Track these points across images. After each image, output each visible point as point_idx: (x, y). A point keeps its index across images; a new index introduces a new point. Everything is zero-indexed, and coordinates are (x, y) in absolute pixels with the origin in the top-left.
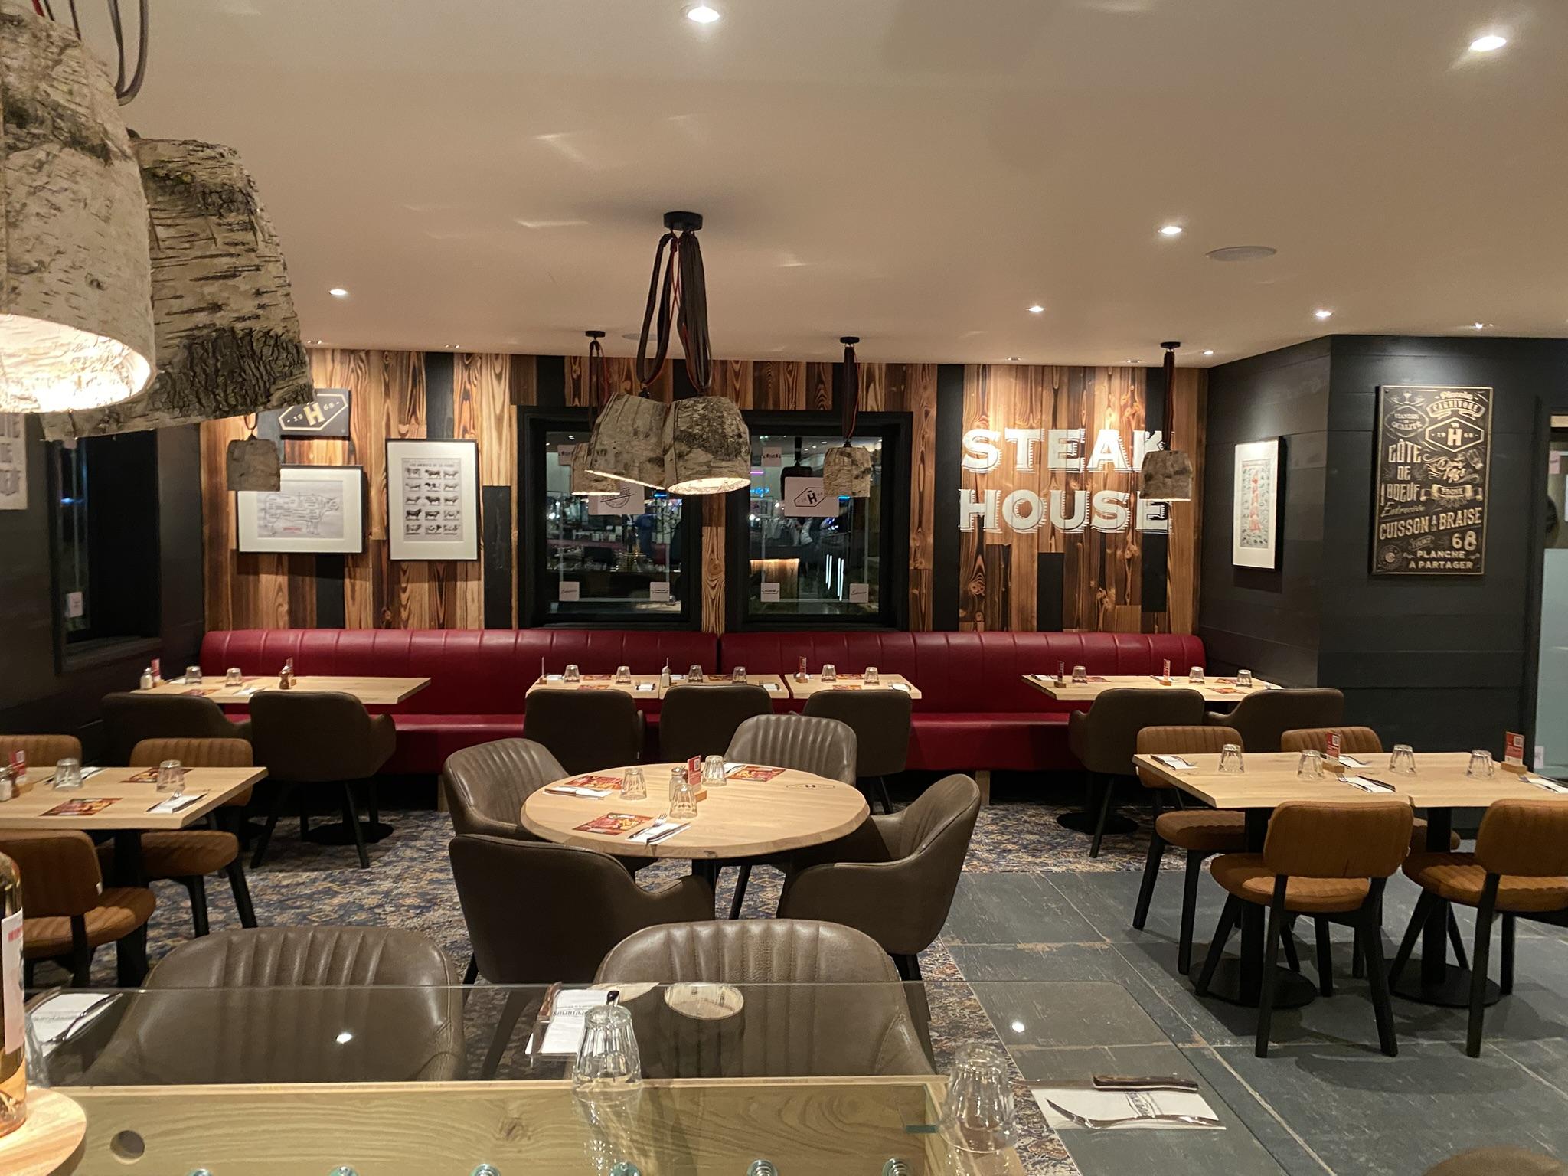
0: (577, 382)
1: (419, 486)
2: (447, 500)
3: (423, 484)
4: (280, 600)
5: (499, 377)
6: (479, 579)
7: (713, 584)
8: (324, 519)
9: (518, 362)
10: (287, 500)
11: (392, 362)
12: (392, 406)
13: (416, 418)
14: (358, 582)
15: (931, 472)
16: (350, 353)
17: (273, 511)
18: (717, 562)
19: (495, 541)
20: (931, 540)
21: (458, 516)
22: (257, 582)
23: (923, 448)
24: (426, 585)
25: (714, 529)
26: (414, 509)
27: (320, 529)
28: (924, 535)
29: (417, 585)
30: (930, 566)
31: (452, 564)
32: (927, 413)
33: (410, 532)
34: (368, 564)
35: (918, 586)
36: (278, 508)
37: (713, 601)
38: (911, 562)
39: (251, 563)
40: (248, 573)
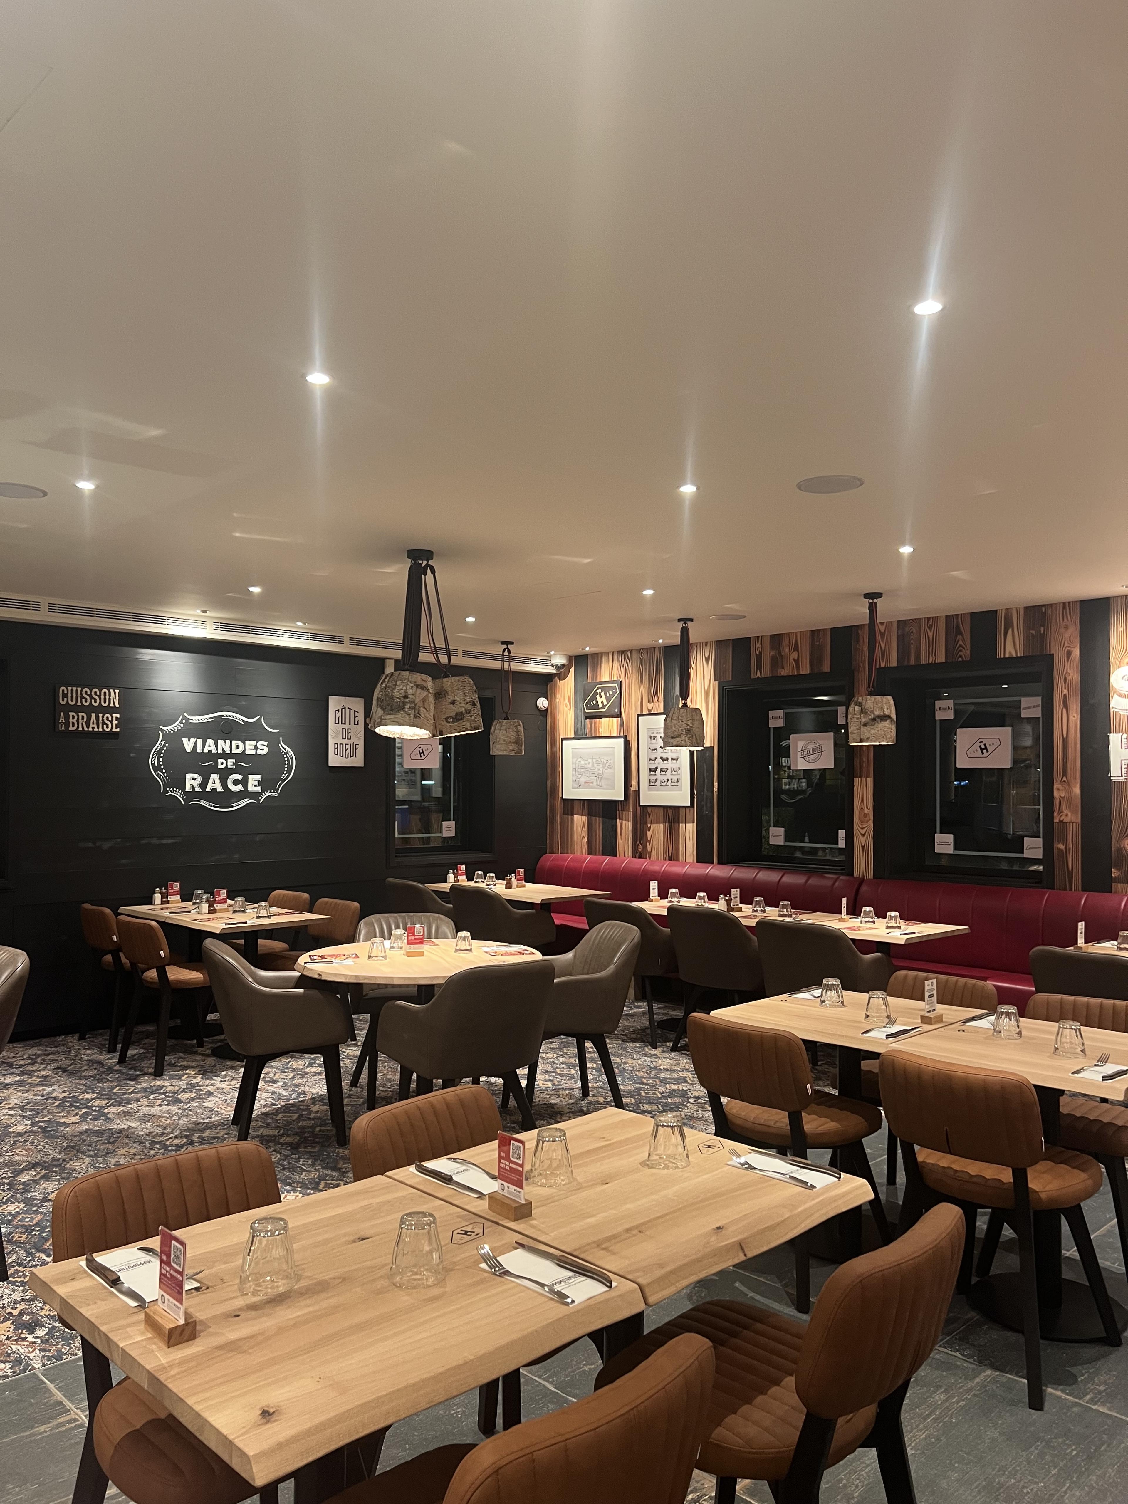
0: (759, 657)
1: (656, 749)
2: (672, 759)
3: (659, 747)
4: (583, 834)
5: (707, 660)
6: (694, 822)
7: (863, 832)
8: (605, 776)
9: (720, 644)
10: (586, 762)
11: (644, 656)
12: (644, 689)
13: (658, 697)
14: (624, 822)
15: (1075, 717)
16: (622, 652)
17: (579, 770)
18: (866, 811)
19: (703, 791)
20: (1077, 790)
21: (679, 772)
22: (572, 819)
23: (1065, 692)
24: (661, 825)
25: (864, 779)
26: (653, 767)
27: (603, 783)
28: (1069, 785)
29: (657, 825)
30: (1078, 819)
31: (677, 808)
32: (1069, 653)
33: (652, 784)
34: (629, 809)
35: (1064, 840)
36: (582, 767)
37: (863, 847)
38: (1055, 814)
39: (570, 806)
40: (568, 814)
